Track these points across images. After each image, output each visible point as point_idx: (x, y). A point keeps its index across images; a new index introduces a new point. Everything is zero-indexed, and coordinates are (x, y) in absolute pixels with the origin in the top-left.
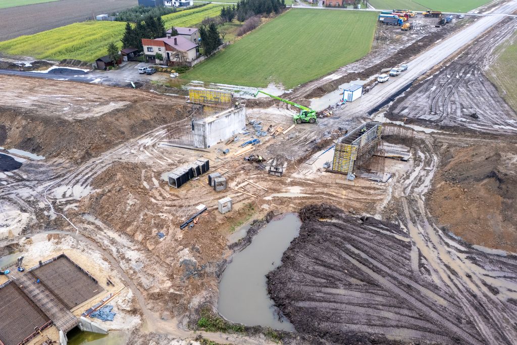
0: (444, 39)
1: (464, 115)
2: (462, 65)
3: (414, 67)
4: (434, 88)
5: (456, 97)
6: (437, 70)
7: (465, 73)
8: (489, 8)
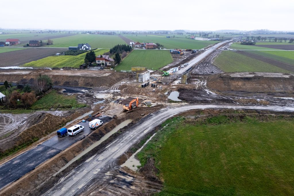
0: (196, 57)
1: (209, 72)
2: (205, 63)
3: (190, 64)
4: (199, 68)
5: (206, 69)
6: (197, 64)
7: (206, 64)
8: (207, 48)
